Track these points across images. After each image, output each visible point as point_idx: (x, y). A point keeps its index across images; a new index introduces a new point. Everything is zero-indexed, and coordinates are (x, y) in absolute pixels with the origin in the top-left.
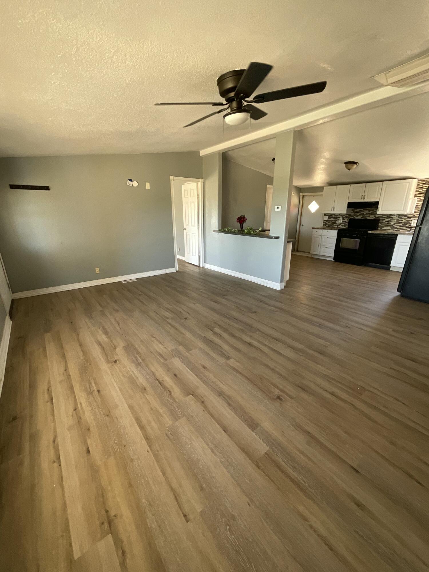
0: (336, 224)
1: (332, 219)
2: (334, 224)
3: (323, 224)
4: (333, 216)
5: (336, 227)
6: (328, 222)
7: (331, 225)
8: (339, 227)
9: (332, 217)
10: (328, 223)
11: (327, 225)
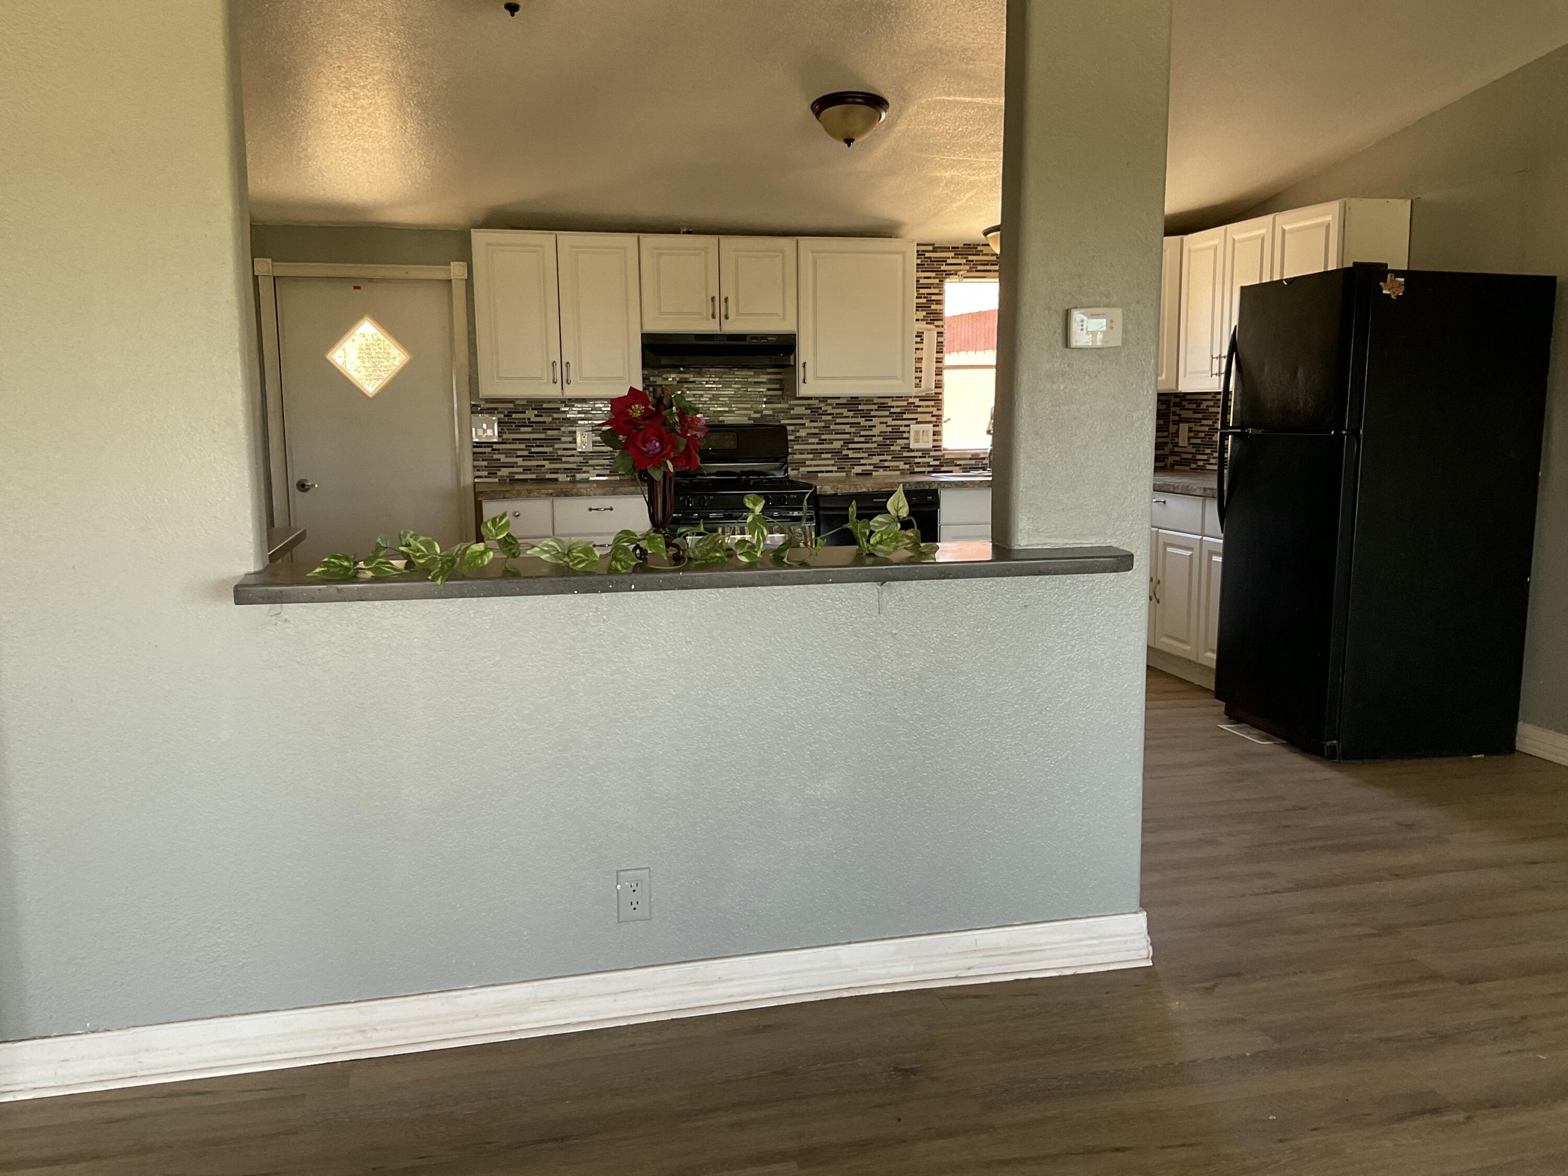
2: (546, 463)
3: (476, 468)
4: (530, 414)
5: (562, 477)
6: (508, 453)
8: (579, 476)
9: (531, 424)
10: (503, 459)
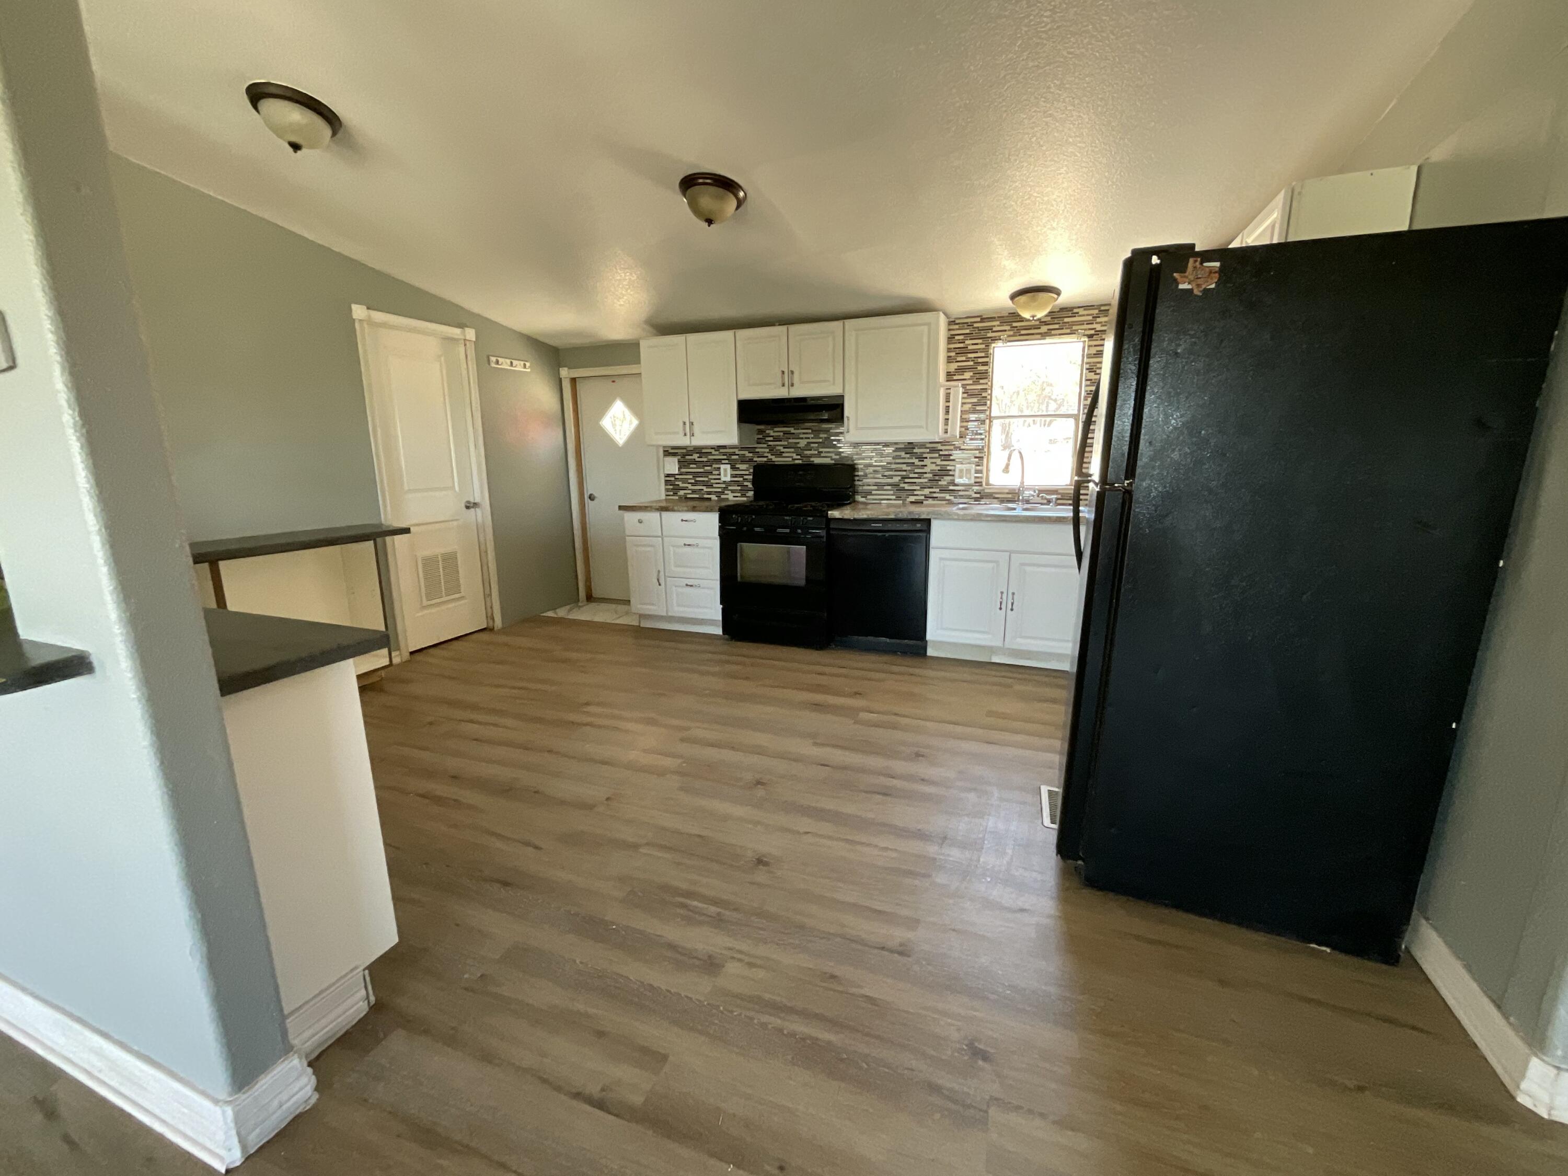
0: (711, 486)
1: (693, 469)
2: (704, 488)
3: (667, 490)
4: (695, 456)
5: (714, 497)
6: (685, 481)
7: (694, 492)
8: (723, 496)
9: (694, 462)
10: (681, 485)
11: (682, 493)
